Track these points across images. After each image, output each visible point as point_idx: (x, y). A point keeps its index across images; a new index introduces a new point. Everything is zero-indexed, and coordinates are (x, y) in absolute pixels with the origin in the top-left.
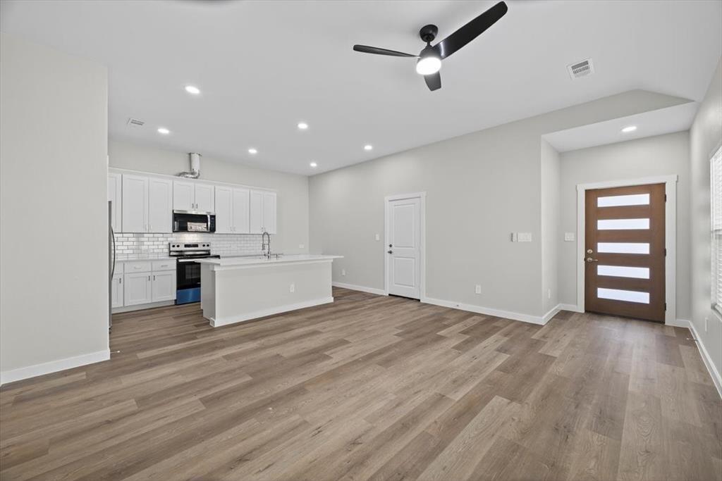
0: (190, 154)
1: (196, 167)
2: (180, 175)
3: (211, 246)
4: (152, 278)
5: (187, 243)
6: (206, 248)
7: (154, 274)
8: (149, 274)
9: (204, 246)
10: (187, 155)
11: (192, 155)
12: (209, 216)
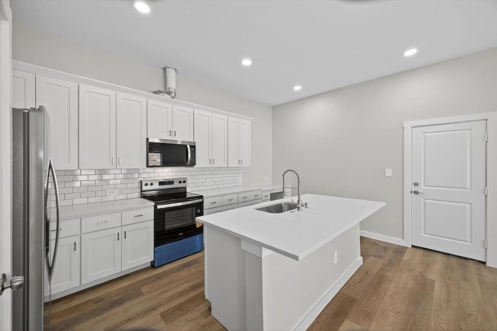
0: (165, 69)
1: (172, 84)
2: (155, 93)
3: (188, 182)
4: (122, 236)
5: (161, 179)
6: (182, 185)
7: (124, 229)
8: (118, 230)
9: (180, 182)
10: (161, 71)
11: (167, 70)
12: (188, 146)
